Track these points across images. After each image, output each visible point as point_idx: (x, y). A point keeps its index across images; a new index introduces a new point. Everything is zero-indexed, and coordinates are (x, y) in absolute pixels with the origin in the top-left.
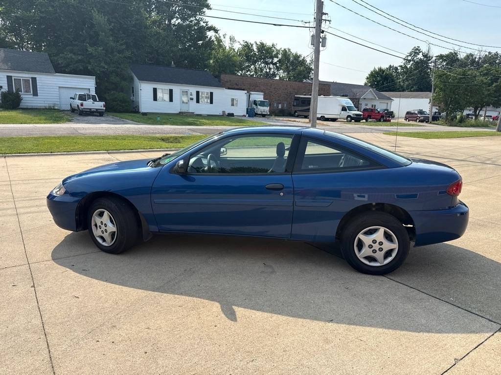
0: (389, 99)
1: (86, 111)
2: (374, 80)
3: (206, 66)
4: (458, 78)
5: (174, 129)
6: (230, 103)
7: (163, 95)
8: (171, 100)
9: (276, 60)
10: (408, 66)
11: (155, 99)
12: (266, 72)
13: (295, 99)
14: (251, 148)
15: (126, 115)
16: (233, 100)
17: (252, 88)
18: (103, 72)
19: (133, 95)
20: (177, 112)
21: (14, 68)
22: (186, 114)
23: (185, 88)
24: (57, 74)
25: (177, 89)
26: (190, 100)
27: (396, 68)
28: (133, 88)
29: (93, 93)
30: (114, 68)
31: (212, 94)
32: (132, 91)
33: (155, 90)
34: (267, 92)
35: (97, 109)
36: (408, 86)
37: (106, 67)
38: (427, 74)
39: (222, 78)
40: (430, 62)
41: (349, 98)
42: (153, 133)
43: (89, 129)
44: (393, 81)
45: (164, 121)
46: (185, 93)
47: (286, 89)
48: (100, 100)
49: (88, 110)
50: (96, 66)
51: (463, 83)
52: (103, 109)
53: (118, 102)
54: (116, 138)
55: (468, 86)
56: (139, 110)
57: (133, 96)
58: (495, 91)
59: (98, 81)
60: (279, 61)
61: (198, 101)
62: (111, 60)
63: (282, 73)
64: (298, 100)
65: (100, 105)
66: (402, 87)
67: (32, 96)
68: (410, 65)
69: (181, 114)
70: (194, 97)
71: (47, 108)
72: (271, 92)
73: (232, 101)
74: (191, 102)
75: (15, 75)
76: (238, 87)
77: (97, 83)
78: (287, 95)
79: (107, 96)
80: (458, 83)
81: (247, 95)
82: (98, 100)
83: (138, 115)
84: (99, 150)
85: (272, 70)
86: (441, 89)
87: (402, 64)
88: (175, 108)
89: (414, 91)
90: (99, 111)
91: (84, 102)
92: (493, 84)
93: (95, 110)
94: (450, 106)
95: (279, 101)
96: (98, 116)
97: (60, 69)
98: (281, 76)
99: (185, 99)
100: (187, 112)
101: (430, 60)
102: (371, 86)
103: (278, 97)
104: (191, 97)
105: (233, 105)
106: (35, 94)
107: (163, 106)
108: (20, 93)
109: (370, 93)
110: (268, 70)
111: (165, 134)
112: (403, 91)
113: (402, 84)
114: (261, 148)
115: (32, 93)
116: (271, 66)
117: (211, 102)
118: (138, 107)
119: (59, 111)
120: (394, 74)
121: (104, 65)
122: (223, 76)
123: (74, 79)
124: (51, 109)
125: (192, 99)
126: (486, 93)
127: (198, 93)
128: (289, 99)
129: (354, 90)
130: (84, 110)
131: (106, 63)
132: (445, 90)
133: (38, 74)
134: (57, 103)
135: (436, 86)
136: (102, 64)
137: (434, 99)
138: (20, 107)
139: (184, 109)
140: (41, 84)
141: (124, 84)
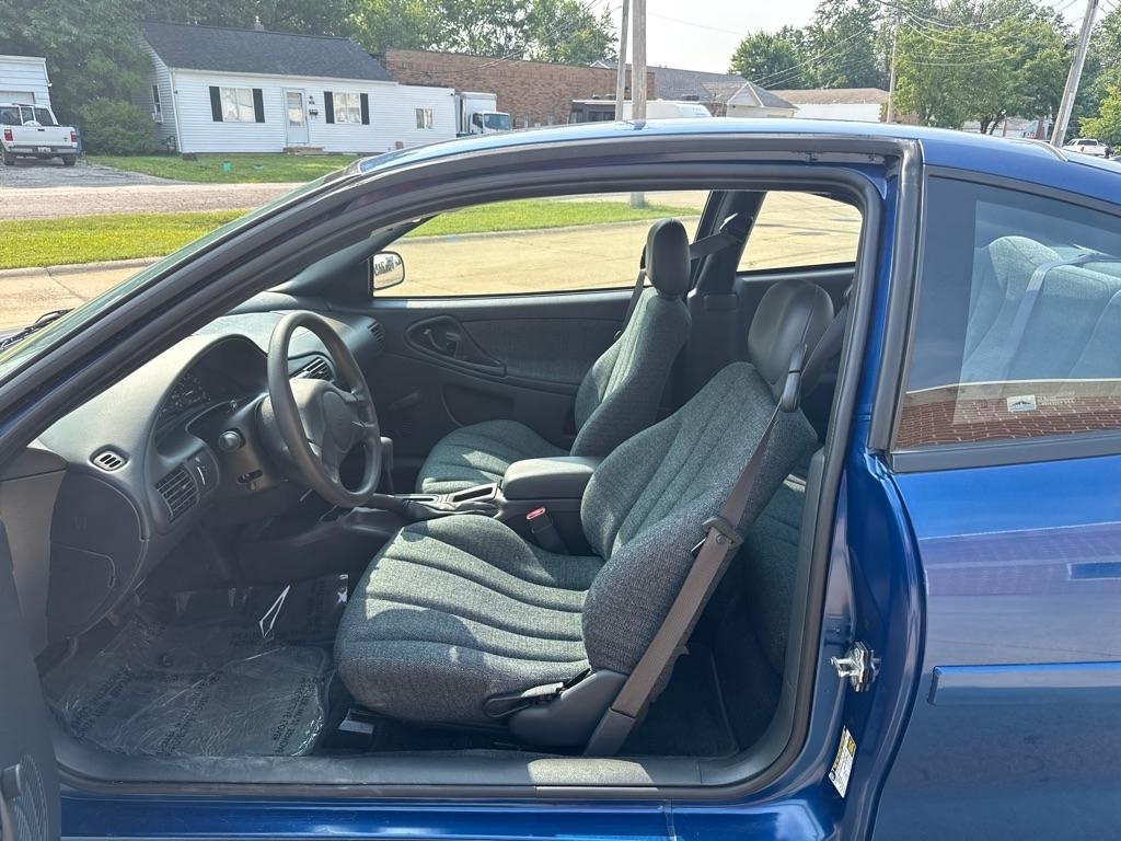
0: (789, 106)
1: (25, 154)
2: (748, 63)
3: (347, 31)
4: (950, 49)
5: (265, 193)
6: (414, 122)
7: (237, 107)
8: (260, 117)
9: (520, 15)
10: (826, 28)
11: (217, 115)
12: (499, 45)
13: (573, 111)
14: (482, 237)
15: (139, 161)
16: (420, 114)
17: (467, 82)
18: (66, 45)
19: (158, 106)
20: (278, 148)
22: (303, 152)
23: (295, 83)
25: (274, 88)
26: (309, 117)
27: (799, 34)
28: (155, 88)
29: (44, 103)
30: (100, 36)
31: (364, 98)
32: (153, 96)
33: (215, 93)
34: (503, 92)
35: (54, 148)
36: (824, 75)
37: (75, 32)
38: (867, 45)
39: (388, 59)
40: (874, 16)
41: (705, 105)
42: (203, 206)
43: (17, 201)
44: (792, 64)
45: (242, 172)
46: (295, 98)
47: (550, 84)
48: (63, 122)
49: (30, 151)
50: (44, 28)
51: (961, 62)
52: (71, 147)
53: (118, 126)
54: (87, 225)
55: (972, 69)
56: (175, 146)
57: (159, 110)
58: (1030, 80)
59: (56, 70)
60: (530, 18)
61: (330, 119)
62: (87, 12)
63: (535, 49)
64: (581, 111)
65: (60, 136)
66: (812, 78)
68: (830, 26)
69: (288, 153)
70: (321, 107)
72: (515, 93)
73: (418, 116)
74: (312, 121)
76: (432, 82)
77: (51, 77)
78: (554, 101)
79: (84, 111)
80: (949, 61)
81: (456, 101)
82: (55, 122)
83: (172, 160)
84: (20, 267)
85: (514, 40)
86: (912, 77)
87: (812, 23)
88: (271, 137)
89: (838, 87)
90: (60, 151)
91: (15, 129)
92: (1024, 62)
93: (49, 150)
94: (932, 118)
95: (535, 116)
96: (58, 166)
98: (535, 55)
99: (296, 115)
100: (306, 148)
101: (873, 12)
102: (745, 76)
103: (533, 105)
104: (312, 107)
105: (420, 125)
107: (239, 133)
109: (746, 91)
110: (502, 41)
111: (237, 206)
112: (814, 88)
113: (812, 71)
114: (507, 235)
116: (510, 29)
117: (366, 120)
118: (172, 138)
120: (794, 48)
121: (68, 27)
122: (390, 55)
125: (314, 113)
126: (1011, 84)
127: (328, 97)
128: (558, 110)
129: (709, 86)
130: (16, 150)
131: (74, 21)
132: (920, 80)
135: (900, 71)
136: (62, 23)
137: (895, 103)
139: (297, 140)
141: (129, 77)
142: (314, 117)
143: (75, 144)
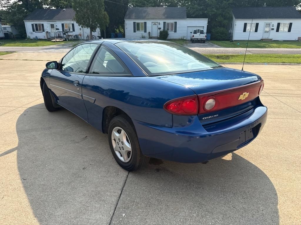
8: (256, 31)
11: (245, 30)
18: (214, 15)
19: (231, 29)
20: (259, 39)
21: (167, 18)
23: (269, 21)
24: (187, 19)
25: (262, 23)
26: (271, 30)
28: (231, 24)
29: (205, 29)
31: (291, 24)
33: (246, 25)
35: (201, 39)
46: (268, 25)
49: (196, 39)
50: (209, 11)
52: (205, 39)
53: (219, 34)
59: (210, 21)
61: (278, 30)
65: (203, 36)
67: (173, 33)
69: (262, 40)
70: (275, 28)
71: (180, 39)
74: (272, 31)
75: (167, 21)
79: (213, 30)
88: (258, 36)
91: (195, 35)
93: (200, 39)
97: (190, 16)
99: (267, 29)
100: (268, 39)
104: (272, 27)
106: (175, 31)
108: (168, 31)
115: (174, 31)
117: (289, 31)
118: (232, 37)
119: (186, 40)
123: (196, 21)
124: (182, 40)
125: (273, 29)
127: (279, 24)
130: (194, 39)
133: (178, 20)
134: (185, 36)
138: (168, 39)
139: (266, 36)
140: (179, 25)
141: (226, 22)
142: (272, 30)
143: (206, 38)
